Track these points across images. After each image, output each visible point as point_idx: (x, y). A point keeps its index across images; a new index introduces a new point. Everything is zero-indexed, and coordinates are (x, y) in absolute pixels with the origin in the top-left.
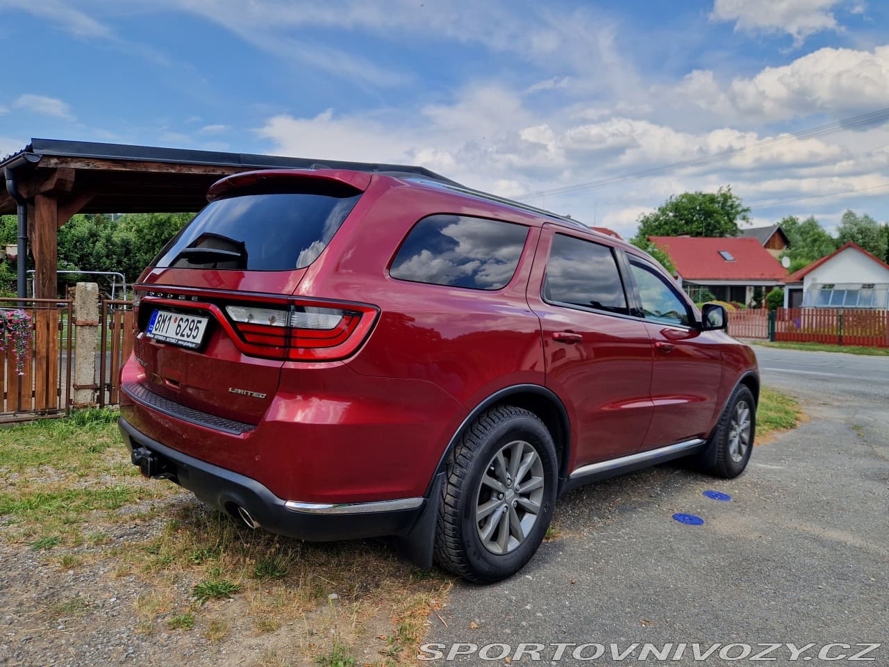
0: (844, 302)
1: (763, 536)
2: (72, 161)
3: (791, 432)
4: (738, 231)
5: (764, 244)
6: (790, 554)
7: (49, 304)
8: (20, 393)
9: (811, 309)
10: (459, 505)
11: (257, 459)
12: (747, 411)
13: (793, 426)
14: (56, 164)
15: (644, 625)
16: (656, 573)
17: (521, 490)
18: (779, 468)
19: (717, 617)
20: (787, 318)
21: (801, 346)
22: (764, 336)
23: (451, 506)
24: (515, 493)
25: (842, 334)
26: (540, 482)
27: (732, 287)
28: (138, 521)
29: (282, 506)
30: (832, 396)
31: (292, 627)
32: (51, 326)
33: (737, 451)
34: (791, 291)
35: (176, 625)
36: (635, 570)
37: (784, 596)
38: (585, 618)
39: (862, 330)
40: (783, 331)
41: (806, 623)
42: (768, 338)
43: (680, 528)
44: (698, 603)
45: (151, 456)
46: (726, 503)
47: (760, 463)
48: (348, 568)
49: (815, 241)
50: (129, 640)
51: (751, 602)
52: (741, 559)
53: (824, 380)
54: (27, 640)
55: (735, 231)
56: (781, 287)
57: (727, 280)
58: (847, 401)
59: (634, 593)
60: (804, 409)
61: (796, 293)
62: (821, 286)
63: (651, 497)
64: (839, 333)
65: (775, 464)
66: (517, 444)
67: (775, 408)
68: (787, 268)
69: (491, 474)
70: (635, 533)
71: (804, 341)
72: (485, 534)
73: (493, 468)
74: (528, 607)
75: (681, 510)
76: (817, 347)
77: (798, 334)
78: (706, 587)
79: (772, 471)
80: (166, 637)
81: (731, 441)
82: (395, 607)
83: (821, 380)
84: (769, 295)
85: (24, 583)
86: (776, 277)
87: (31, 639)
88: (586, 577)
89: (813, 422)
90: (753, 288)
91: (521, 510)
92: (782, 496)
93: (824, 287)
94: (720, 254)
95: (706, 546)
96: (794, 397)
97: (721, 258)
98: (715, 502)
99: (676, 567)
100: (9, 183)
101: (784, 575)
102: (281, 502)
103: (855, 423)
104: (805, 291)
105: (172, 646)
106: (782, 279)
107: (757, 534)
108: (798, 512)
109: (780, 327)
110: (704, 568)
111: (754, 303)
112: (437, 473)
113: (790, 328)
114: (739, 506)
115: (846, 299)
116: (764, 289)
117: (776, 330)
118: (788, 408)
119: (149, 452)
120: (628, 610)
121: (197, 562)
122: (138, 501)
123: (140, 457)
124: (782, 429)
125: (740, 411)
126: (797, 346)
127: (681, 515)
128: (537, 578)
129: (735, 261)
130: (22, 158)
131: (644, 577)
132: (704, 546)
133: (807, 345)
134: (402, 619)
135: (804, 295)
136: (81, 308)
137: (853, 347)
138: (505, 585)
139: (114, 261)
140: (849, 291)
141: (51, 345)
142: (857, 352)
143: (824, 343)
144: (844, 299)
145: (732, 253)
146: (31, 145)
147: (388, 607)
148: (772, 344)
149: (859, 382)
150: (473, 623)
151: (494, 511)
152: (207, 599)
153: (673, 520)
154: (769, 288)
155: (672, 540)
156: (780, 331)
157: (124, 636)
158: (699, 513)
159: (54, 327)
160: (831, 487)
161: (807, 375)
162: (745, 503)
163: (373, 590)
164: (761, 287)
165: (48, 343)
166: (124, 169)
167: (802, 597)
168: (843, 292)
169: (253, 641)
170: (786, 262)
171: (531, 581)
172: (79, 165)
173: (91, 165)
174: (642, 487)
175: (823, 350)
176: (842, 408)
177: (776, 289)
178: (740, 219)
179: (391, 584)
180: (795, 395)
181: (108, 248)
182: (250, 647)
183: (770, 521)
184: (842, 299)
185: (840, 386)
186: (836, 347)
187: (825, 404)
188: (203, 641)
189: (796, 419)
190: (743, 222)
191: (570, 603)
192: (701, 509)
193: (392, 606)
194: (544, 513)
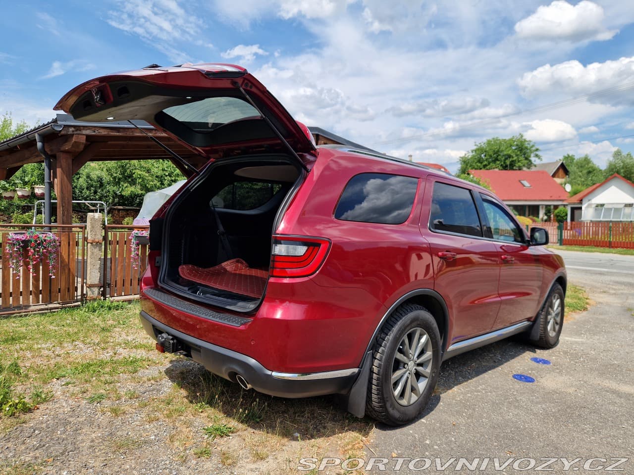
0: (612, 217)
1: (578, 390)
2: (84, 129)
3: (585, 313)
4: (532, 165)
5: (551, 175)
6: (598, 403)
7: (67, 228)
8: (50, 290)
9: (588, 222)
10: (381, 373)
11: (252, 343)
12: (558, 301)
13: (585, 309)
14: (73, 131)
15: (508, 455)
16: (509, 417)
17: (418, 361)
18: (581, 340)
19: (557, 448)
20: (569, 228)
21: (582, 249)
22: (555, 241)
23: (376, 374)
24: (415, 363)
25: (611, 240)
26: (431, 355)
27: (530, 206)
28: (153, 382)
29: (269, 375)
30: (608, 286)
31: (276, 456)
32: (71, 243)
33: (552, 329)
34: (573, 209)
35: (199, 455)
36: (494, 415)
37: (600, 433)
38: (467, 449)
39: (625, 237)
40: (569, 238)
41: (619, 453)
42: (558, 243)
43: (520, 385)
44: (542, 438)
45: (172, 339)
46: (548, 366)
47: (566, 336)
48: (302, 414)
49: (589, 172)
50: (171, 465)
51: (578, 437)
52: (565, 407)
53: (601, 274)
54: (105, 465)
55: (530, 164)
56: (564, 206)
57: (526, 200)
58: (619, 289)
59: (497, 432)
60: (591, 296)
61: (576, 210)
62: (595, 205)
63: (495, 362)
64: (609, 239)
65: (578, 337)
66: (416, 330)
67: (571, 296)
68: (569, 192)
69: (401, 351)
70: (489, 388)
71: (584, 245)
72: (397, 392)
73: (401, 347)
74: (428, 442)
75: (518, 372)
76: (593, 249)
77: (580, 240)
78: (545, 427)
79: (576, 343)
80: (195, 463)
81: (549, 322)
82: (339, 443)
83: (599, 274)
84: (556, 211)
85: (90, 426)
86: (561, 198)
87: (106, 465)
88: (462, 420)
89: (598, 306)
90: (544, 207)
91: (418, 375)
92: (586, 361)
93: (597, 206)
94: (521, 183)
95: (540, 398)
96: (583, 287)
97: (521, 185)
98: (540, 365)
99: (522, 413)
100: (39, 145)
101: (597, 418)
102: (269, 372)
103: (628, 306)
104: (583, 208)
105: (200, 469)
106: (565, 200)
107: (573, 389)
108: (599, 373)
109: (567, 234)
110: (541, 414)
111: (545, 217)
112: (367, 352)
113: (574, 236)
114: (558, 369)
115: (613, 215)
116: (552, 207)
117: (563, 238)
118: (581, 296)
119: (171, 337)
120: (495, 444)
121: (200, 411)
122: (148, 367)
123: (164, 340)
124: (578, 311)
125: (554, 301)
126: (579, 249)
127: (518, 375)
128: (429, 421)
129: (531, 188)
130: (49, 128)
131: (502, 420)
132: (538, 398)
133: (586, 248)
134: (346, 450)
135: (583, 212)
136: (91, 231)
137: (619, 249)
138: (409, 426)
139: (92, 191)
140: (615, 209)
141: (71, 256)
142: (623, 253)
143: (598, 246)
144: (612, 214)
145: (529, 181)
146: (56, 118)
147: (334, 442)
148: (561, 247)
149: (627, 275)
150: (393, 453)
151: (402, 376)
152: (215, 437)
153: (513, 379)
154: (556, 207)
155: (515, 393)
156: (566, 238)
157: (168, 462)
158: (530, 374)
159: (73, 245)
160: (619, 354)
161: (589, 270)
162: (562, 367)
163: (322, 430)
164: (550, 206)
165: (69, 255)
166: (118, 134)
167: (612, 434)
168: (611, 209)
169: (253, 466)
170: (568, 188)
171: (425, 424)
172: (88, 132)
173: (96, 132)
174: (487, 355)
175: (598, 252)
176: (618, 294)
177: (561, 208)
178: (534, 157)
179: (333, 426)
180: (582, 285)
181: (87, 182)
182: (252, 470)
183: (580, 379)
184: (610, 215)
185: (614, 278)
186: (607, 249)
187: (605, 292)
188: (220, 466)
189: (587, 303)
190: (537, 159)
191: (455, 439)
192: (532, 371)
193: (337, 442)
194: (433, 377)
